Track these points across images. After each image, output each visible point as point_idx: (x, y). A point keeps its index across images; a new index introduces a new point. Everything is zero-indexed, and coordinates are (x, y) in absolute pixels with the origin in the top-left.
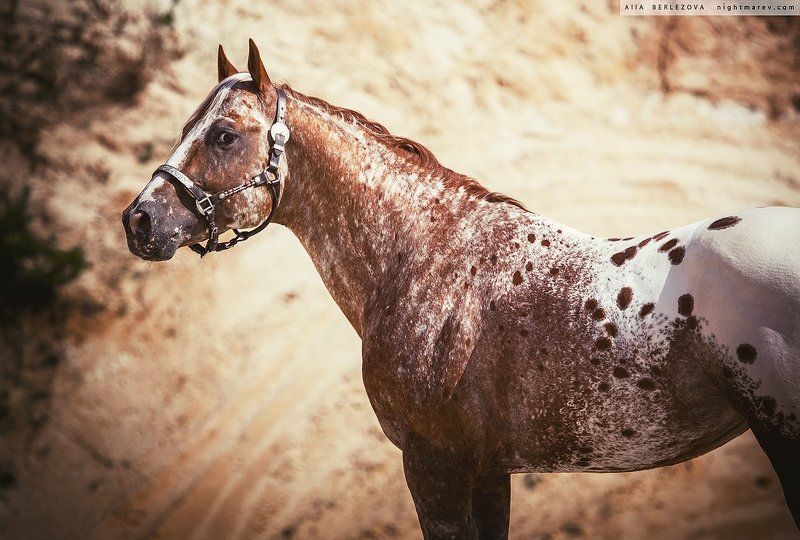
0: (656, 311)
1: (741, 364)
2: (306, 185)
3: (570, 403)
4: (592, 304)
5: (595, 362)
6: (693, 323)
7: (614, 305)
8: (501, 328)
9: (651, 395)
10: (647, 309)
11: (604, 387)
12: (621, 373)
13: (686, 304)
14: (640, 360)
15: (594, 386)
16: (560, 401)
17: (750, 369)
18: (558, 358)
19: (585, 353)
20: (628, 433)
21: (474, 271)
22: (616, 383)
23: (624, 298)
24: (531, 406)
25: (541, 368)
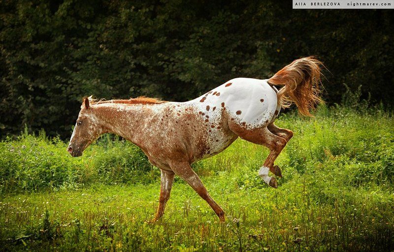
0: (217, 108)
1: (237, 116)
2: (105, 120)
3: (204, 137)
4: (200, 113)
5: (206, 125)
6: (225, 109)
7: (206, 111)
8: (182, 126)
9: (220, 130)
10: (214, 108)
11: (210, 131)
12: (213, 127)
13: (223, 104)
14: (216, 122)
15: (208, 131)
16: (202, 137)
17: (239, 116)
18: (198, 126)
19: (203, 124)
20: (217, 141)
21: (162, 120)
22: (212, 129)
23: (208, 108)
24: (196, 141)
25: (195, 130)
